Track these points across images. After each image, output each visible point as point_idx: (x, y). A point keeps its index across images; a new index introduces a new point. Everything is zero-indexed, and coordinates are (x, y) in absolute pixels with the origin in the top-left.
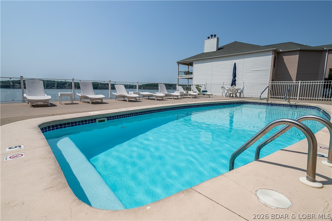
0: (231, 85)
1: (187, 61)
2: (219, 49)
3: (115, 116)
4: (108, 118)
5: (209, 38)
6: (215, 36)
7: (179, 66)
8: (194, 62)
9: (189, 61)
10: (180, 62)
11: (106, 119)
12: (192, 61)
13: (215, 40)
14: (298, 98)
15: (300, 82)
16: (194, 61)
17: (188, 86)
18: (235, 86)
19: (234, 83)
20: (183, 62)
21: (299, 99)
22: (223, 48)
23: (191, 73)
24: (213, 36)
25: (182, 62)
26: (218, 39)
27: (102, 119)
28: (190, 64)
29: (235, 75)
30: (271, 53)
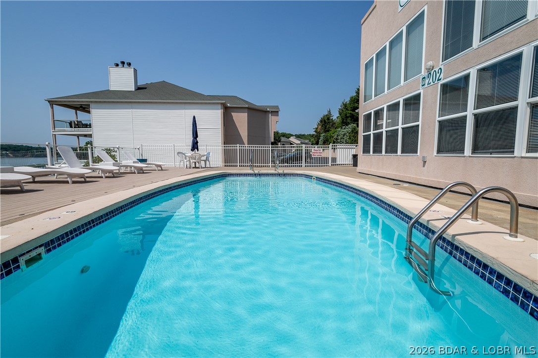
0: (192, 150)
1: (74, 102)
2: (139, 88)
3: (62, 237)
4: (46, 245)
5: (117, 65)
6: (129, 64)
7: (52, 108)
8: (92, 105)
9: (78, 102)
10: (56, 101)
11: (42, 250)
12: (87, 102)
13: (129, 72)
14: (238, 164)
15: (238, 145)
16: (91, 102)
17: (80, 150)
18: (198, 150)
19: (195, 146)
20: (65, 101)
21: (240, 166)
22: (146, 88)
23: (88, 126)
24: (126, 63)
25: (60, 101)
26: (135, 71)
27: (34, 254)
28: (81, 107)
29: (195, 135)
30: (220, 106)
